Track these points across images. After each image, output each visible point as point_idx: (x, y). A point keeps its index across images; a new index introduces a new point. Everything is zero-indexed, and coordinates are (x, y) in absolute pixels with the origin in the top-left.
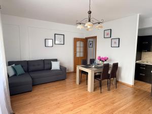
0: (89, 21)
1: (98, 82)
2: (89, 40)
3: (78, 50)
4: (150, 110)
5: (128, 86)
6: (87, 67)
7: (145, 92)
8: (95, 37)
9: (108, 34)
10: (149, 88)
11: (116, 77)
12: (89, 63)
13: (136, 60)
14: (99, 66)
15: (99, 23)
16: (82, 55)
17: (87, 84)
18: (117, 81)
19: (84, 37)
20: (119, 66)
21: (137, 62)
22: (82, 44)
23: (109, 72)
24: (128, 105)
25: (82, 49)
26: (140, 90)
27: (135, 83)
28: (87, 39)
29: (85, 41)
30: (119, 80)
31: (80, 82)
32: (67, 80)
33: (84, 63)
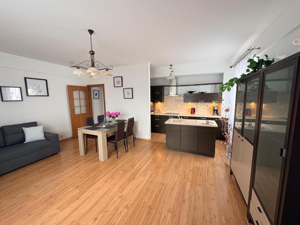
0: (93, 65)
1: (112, 145)
2: (93, 89)
3: (76, 103)
4: (167, 161)
5: (145, 141)
6: (94, 127)
7: (161, 143)
8: (102, 86)
9: (118, 83)
10: (164, 139)
11: (133, 134)
12: (96, 121)
13: (151, 112)
14: (111, 124)
15: (107, 70)
16: (84, 111)
17: (97, 151)
18: (134, 138)
19: (85, 84)
20: (135, 120)
21: (152, 113)
22: (82, 94)
23: (125, 130)
24: (148, 163)
25: (83, 103)
26: (156, 143)
27: (152, 136)
28: (89, 87)
29: (87, 90)
30: (137, 137)
31: (86, 150)
32: (62, 154)
33: (89, 123)
